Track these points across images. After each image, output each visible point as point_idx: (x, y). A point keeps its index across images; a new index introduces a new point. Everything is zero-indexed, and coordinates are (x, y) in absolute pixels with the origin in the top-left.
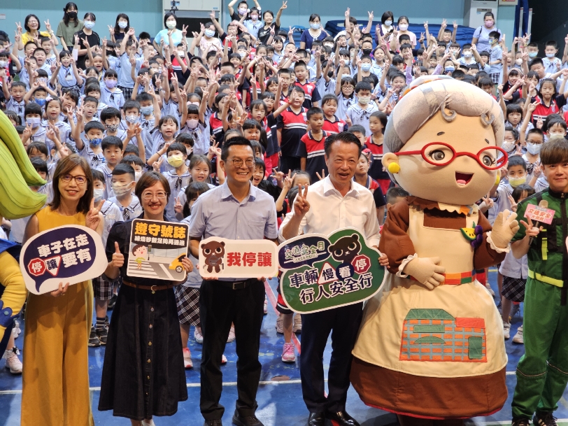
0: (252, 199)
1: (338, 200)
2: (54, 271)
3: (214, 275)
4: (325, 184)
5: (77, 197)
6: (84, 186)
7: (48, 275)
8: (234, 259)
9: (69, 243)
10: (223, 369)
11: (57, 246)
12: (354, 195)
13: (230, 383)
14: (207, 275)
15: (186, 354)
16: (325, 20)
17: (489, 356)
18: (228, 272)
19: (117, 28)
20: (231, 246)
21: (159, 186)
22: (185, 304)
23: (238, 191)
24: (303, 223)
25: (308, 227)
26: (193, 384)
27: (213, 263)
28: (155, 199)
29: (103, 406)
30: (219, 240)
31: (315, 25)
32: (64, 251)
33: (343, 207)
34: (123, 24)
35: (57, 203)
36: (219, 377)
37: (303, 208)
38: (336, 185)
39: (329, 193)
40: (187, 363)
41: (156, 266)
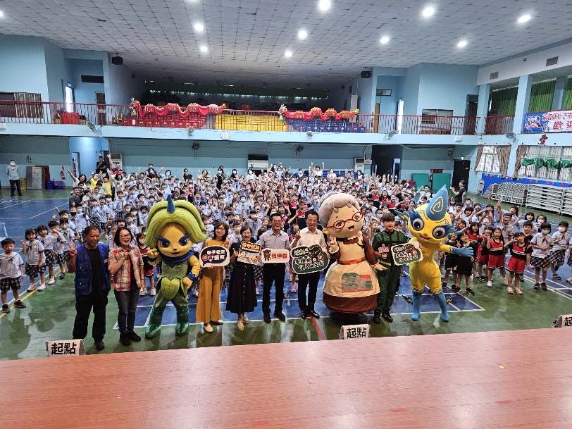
0: (281, 235)
1: (310, 235)
2: (211, 260)
3: (267, 262)
4: (306, 229)
5: (221, 235)
6: (224, 232)
7: (208, 262)
8: (274, 256)
9: (218, 252)
10: (270, 295)
11: (214, 252)
12: (317, 233)
13: (273, 300)
14: (265, 262)
15: (257, 290)
16: (304, 170)
17: (374, 287)
18: (273, 261)
19: (233, 174)
20: (273, 251)
21: (248, 230)
22: (257, 271)
23: (276, 232)
24: (298, 243)
25: (300, 244)
26: (260, 301)
27: (267, 257)
28: (247, 235)
29: (227, 310)
30: (269, 249)
31: (300, 172)
32: (216, 254)
33: (312, 238)
34: (235, 172)
35: (215, 238)
36: (269, 298)
37: (298, 237)
38: (310, 230)
39: (308, 232)
40: (257, 293)
41: (247, 258)
